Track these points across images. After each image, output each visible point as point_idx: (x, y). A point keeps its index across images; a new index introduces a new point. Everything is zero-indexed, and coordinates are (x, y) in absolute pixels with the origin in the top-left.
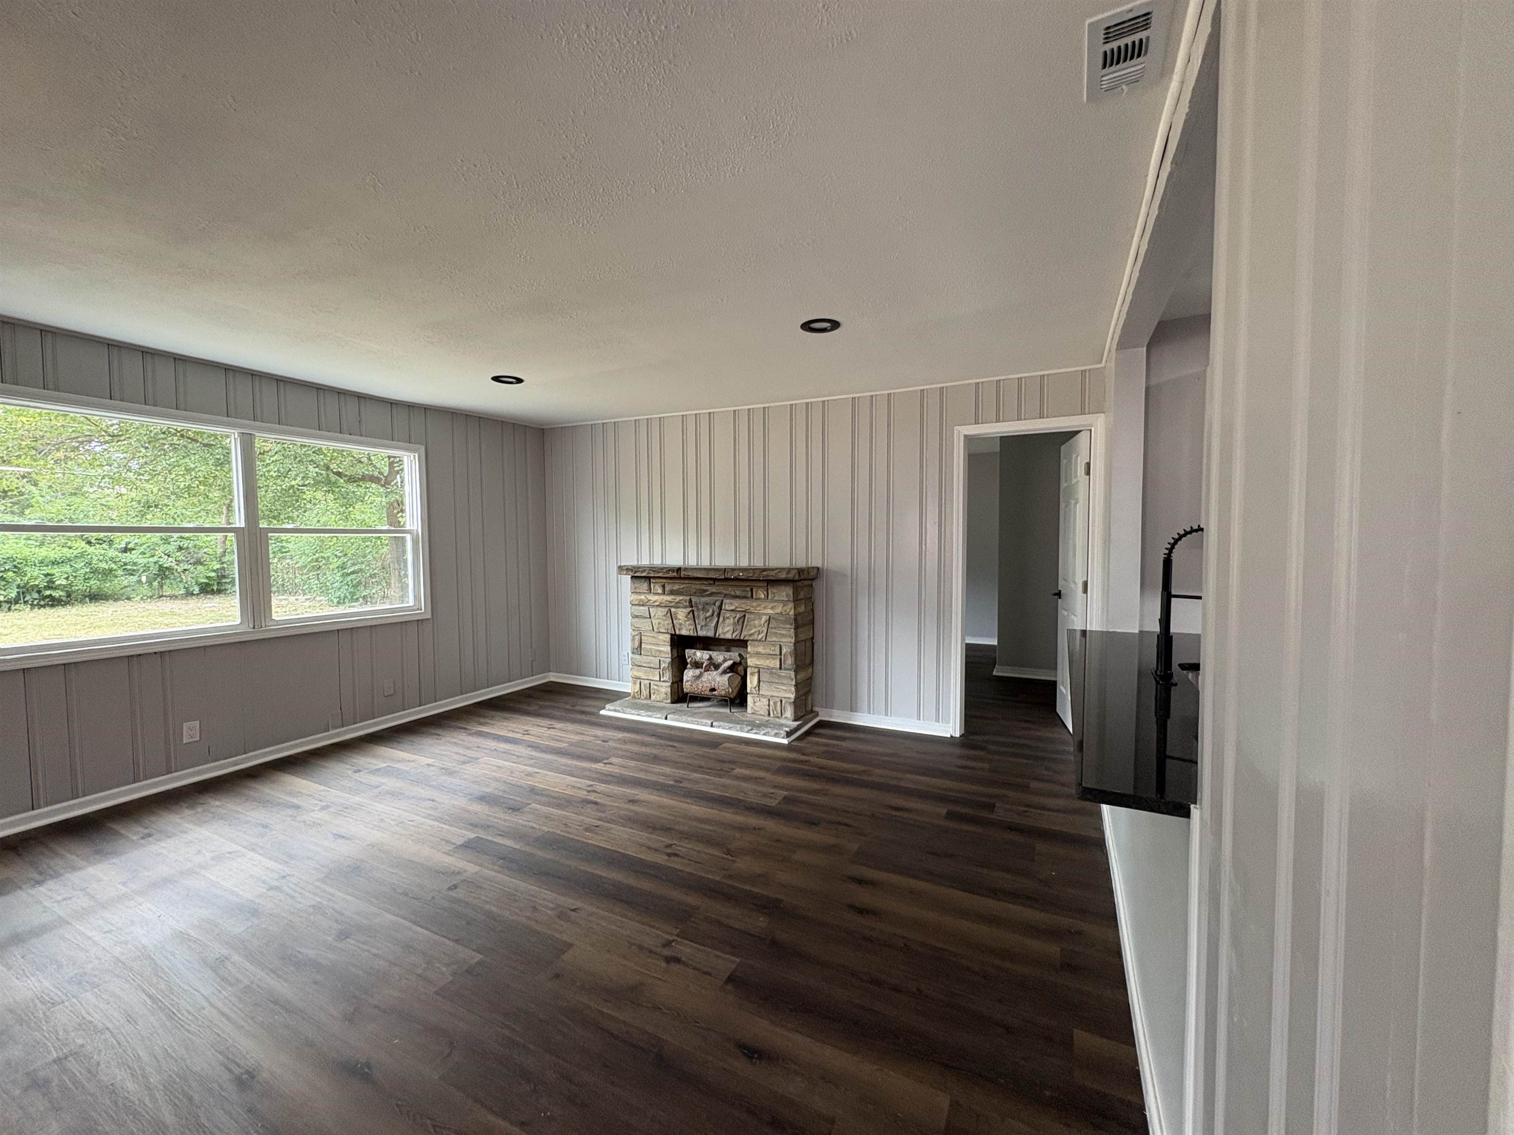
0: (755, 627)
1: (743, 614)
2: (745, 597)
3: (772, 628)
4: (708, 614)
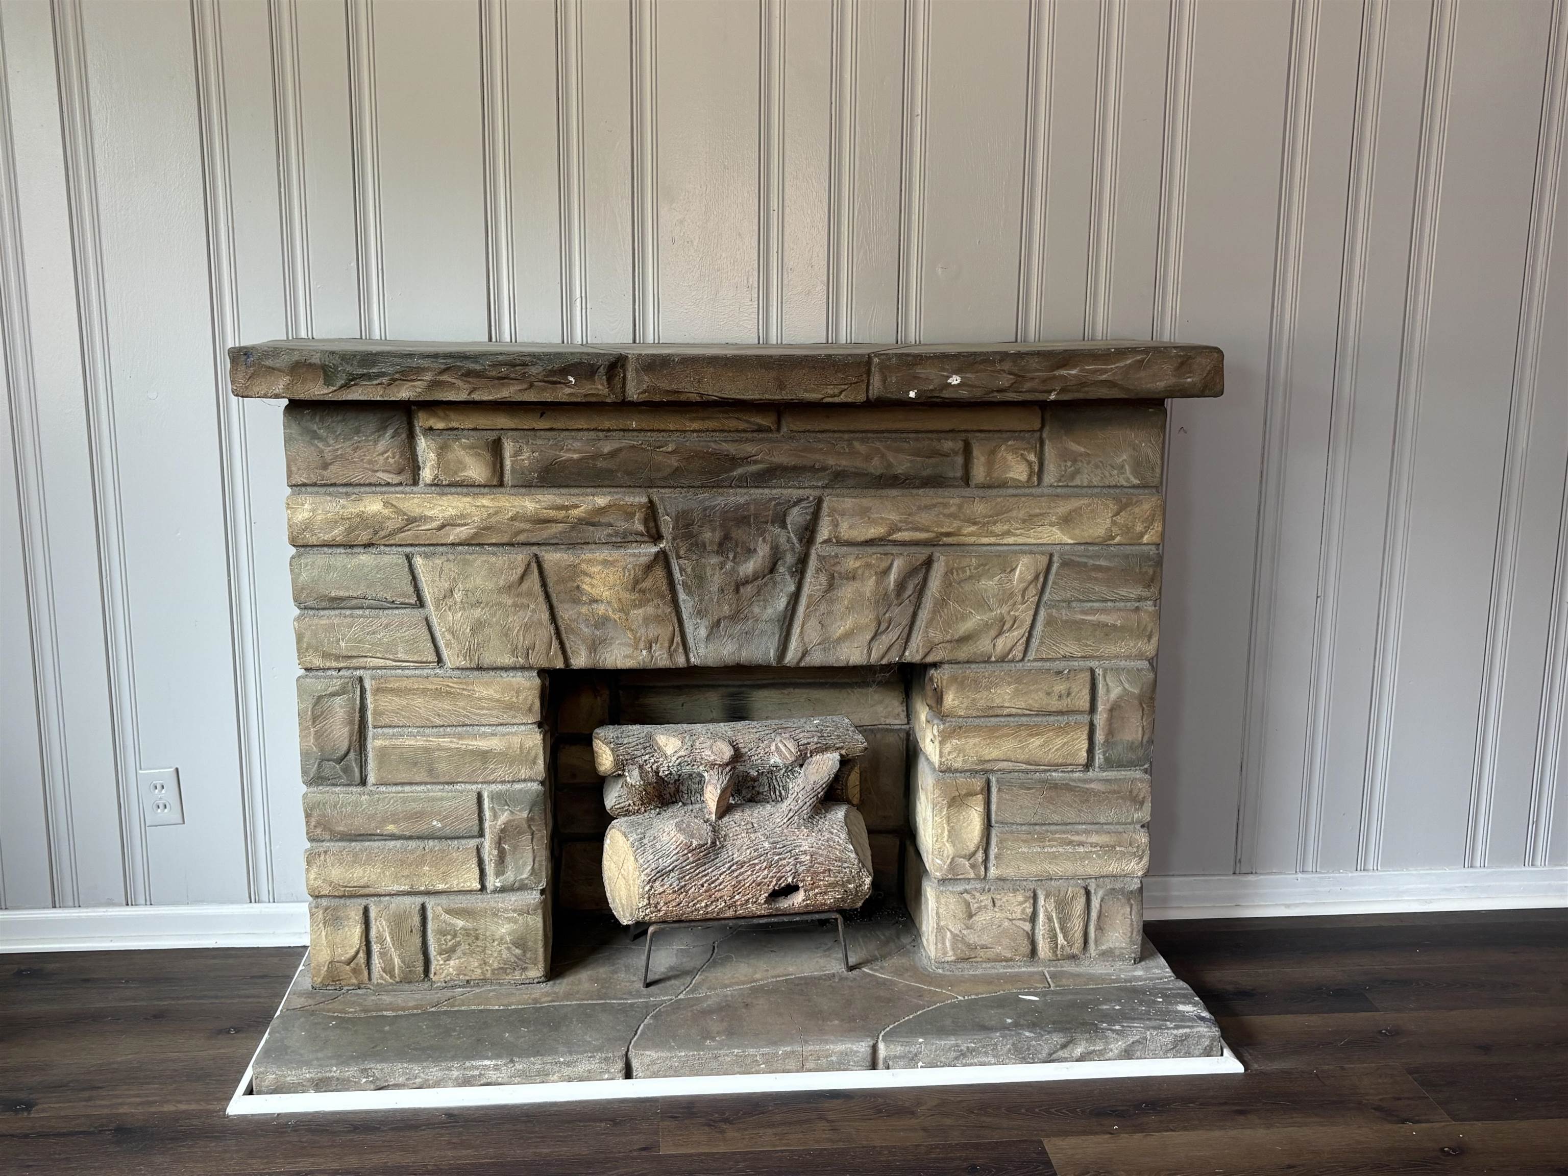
0: (982, 604)
1: (922, 554)
2: (935, 482)
3: (1054, 605)
4: (749, 567)
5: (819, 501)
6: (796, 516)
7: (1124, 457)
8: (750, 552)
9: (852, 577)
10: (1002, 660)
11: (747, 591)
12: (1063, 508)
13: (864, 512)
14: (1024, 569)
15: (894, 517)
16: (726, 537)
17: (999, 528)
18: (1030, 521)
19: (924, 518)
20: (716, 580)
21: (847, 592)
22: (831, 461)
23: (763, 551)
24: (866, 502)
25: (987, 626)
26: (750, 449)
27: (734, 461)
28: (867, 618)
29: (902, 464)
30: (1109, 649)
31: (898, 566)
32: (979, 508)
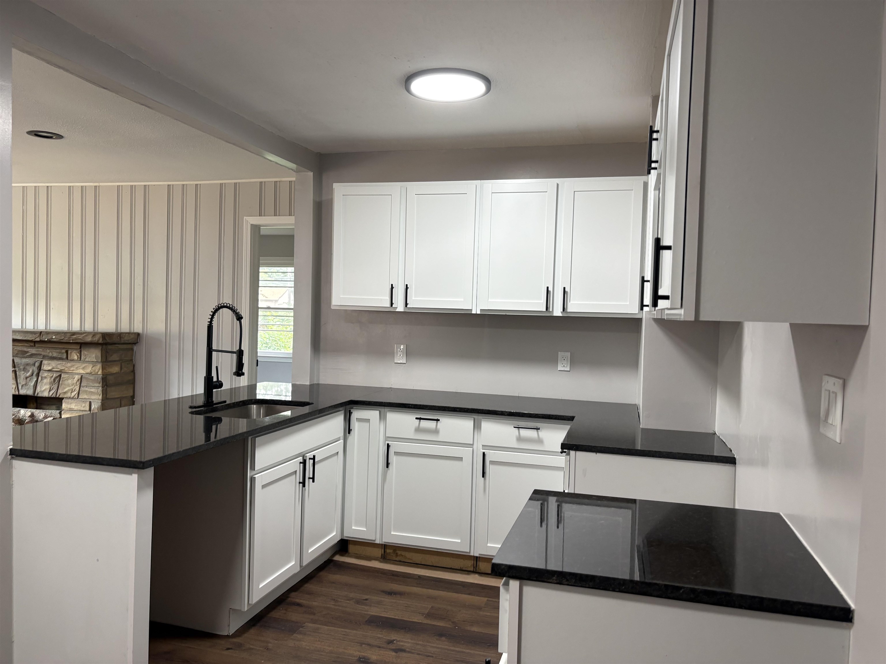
0: (69, 386)
1: (58, 374)
2: (61, 359)
3: (83, 387)
4: (28, 374)
5: (41, 362)
6: (37, 364)
7: (94, 356)
8: (29, 371)
9: (46, 378)
10: (73, 398)
11: (28, 379)
12: (84, 365)
13: (49, 364)
14: (77, 377)
15: (54, 365)
16: (24, 368)
17: (72, 369)
18: (77, 368)
19: (59, 366)
20: (23, 377)
21: (45, 381)
22: (43, 353)
23: (31, 371)
24: (50, 362)
25: (69, 390)
26: (29, 350)
27: (27, 352)
28: (48, 387)
29: (55, 355)
30: (93, 397)
31: (55, 375)
32: (69, 365)
